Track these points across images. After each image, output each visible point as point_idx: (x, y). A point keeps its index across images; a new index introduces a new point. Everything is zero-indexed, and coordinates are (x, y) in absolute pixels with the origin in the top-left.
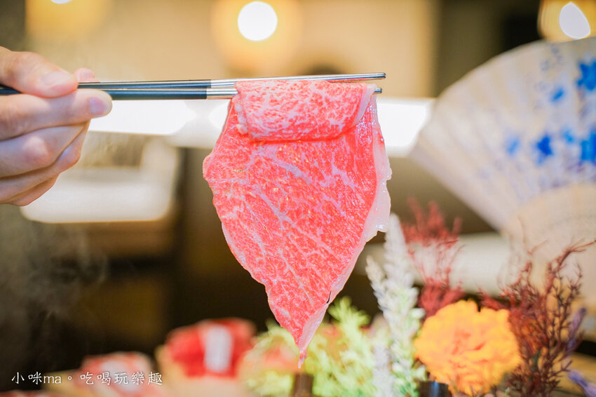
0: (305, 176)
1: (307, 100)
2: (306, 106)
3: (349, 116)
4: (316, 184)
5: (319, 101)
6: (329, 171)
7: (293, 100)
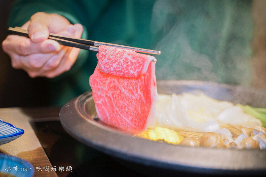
0: (126, 92)
1: (122, 61)
2: (120, 63)
3: (139, 70)
4: (130, 97)
5: (127, 61)
6: (137, 92)
7: (116, 59)
